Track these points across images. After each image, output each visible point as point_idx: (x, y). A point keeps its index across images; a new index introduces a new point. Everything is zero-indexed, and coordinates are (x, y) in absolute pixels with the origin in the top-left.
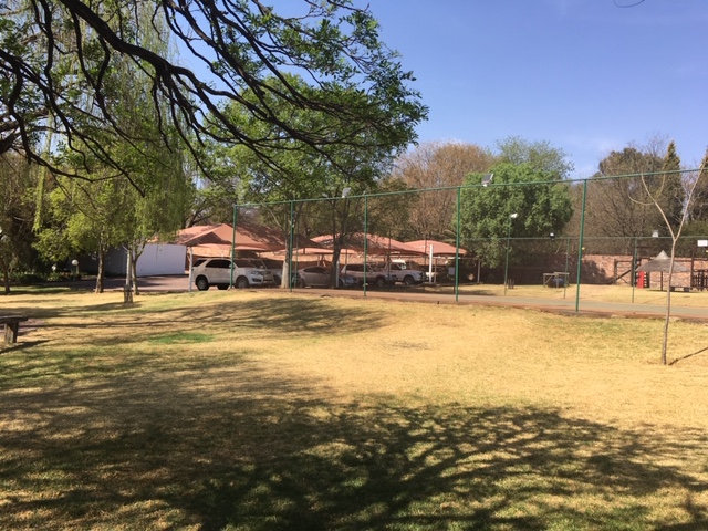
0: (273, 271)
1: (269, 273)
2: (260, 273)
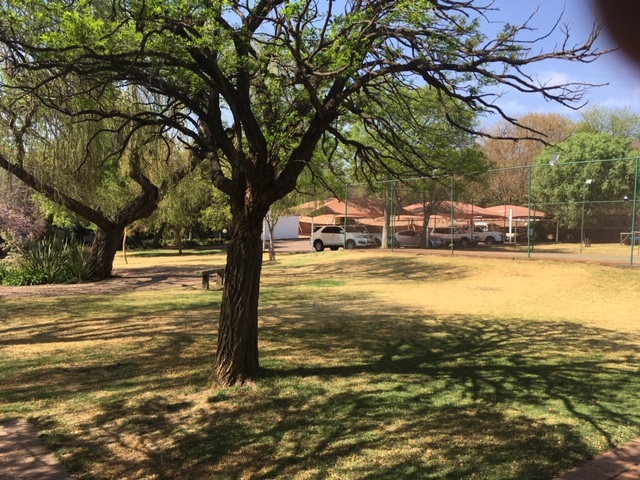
0: (375, 235)
1: (371, 237)
2: (365, 237)
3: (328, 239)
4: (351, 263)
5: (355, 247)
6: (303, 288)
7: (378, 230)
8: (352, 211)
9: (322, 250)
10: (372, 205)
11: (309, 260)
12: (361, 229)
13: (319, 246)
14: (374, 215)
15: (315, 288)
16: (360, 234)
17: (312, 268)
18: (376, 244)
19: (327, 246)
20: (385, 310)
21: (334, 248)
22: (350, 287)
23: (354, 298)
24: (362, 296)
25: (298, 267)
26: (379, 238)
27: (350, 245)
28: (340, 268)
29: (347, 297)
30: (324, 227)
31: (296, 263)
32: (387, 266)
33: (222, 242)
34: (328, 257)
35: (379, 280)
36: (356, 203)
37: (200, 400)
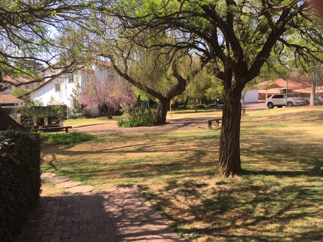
0: (306, 98)
1: (303, 99)
2: (299, 99)
3: (276, 101)
4: (291, 115)
5: (293, 105)
6: (262, 129)
7: (308, 95)
8: (291, 85)
9: (272, 108)
10: (303, 81)
11: (265, 113)
12: (296, 95)
13: (270, 106)
14: (304, 87)
15: (269, 128)
16: (296, 98)
17: (267, 118)
18: (307, 103)
19: (275, 106)
20: (314, 141)
21: (280, 106)
22: (291, 128)
23: (294, 134)
24: (299, 133)
25: (259, 117)
26: (308, 100)
27: (290, 105)
28: (284, 117)
29: (289, 134)
30: (273, 95)
31: (257, 115)
32: (315, 116)
33: (216, 105)
34: (276, 111)
35: (309, 124)
36: (293, 80)
37: (212, 183)
